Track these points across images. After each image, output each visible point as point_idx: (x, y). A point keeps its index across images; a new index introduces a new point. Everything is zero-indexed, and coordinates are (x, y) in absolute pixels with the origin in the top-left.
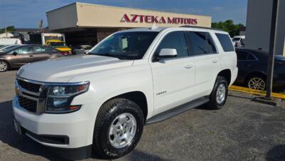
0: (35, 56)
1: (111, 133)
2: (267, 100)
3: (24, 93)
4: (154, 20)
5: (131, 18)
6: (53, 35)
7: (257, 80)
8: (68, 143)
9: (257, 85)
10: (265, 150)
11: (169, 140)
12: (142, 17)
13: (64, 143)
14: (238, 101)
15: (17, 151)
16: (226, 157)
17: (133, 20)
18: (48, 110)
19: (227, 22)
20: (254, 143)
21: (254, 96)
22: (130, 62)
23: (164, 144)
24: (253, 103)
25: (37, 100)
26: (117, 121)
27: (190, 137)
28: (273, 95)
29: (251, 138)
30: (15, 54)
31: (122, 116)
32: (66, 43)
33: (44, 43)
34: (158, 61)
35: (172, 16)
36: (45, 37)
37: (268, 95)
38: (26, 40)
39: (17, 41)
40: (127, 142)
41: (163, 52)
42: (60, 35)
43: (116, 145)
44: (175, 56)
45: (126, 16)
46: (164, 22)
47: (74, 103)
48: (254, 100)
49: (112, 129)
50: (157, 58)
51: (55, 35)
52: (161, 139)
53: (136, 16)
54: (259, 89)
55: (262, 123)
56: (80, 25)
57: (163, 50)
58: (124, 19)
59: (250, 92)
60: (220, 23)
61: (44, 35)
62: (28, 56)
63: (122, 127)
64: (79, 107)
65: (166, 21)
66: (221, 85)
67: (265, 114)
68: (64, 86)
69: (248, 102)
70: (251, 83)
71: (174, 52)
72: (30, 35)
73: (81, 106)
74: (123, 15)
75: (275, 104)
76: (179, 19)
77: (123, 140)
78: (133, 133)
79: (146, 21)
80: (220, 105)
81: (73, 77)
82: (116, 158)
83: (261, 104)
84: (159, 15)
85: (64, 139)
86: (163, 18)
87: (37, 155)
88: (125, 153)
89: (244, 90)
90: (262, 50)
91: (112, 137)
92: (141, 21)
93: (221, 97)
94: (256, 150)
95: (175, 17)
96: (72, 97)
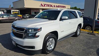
0: (10, 18)
1: (47, 45)
2: (92, 34)
3: (17, 31)
4: (51, 6)
5: (43, 5)
6: (15, 10)
7: (88, 27)
8: (34, 49)
9: (88, 29)
10: (95, 50)
11: (64, 47)
12: (47, 5)
13: (33, 49)
14: (83, 34)
15: (13, 52)
16: (84, 52)
17: (44, 6)
18: (27, 37)
19: (75, 7)
20: (91, 48)
21: (88, 32)
22: (53, 21)
23: (63, 48)
24: (88, 35)
25: (23, 34)
26: (49, 41)
27: (71, 46)
28: (94, 32)
29: (90, 46)
30: (3, 17)
31: (51, 39)
32: (20, 13)
33: (12, 13)
34: (61, 20)
35: (57, 5)
36: (13, 11)
37: (93, 32)
38: (5, 12)
39: (2, 13)
40: (52, 48)
41: (63, 18)
42: (18, 11)
43: (49, 49)
44: (67, 19)
45: (42, 4)
46: (55, 7)
47: (37, 35)
48: (88, 34)
49: (48, 43)
50: (61, 19)
51: (16, 10)
52: (62, 47)
53: (45, 4)
54: (89, 30)
55: (92, 41)
56: (26, 7)
57: (63, 17)
58: (41, 5)
59: (86, 31)
60: (73, 8)
61: (12, 10)
62: (7, 18)
63: (50, 43)
64: (38, 36)
65: (55, 6)
66: (79, 29)
67: (93, 38)
68: (33, 29)
69: (86, 34)
70: (87, 28)
71: (67, 18)
72: (7, 10)
73: (39, 36)
74: (41, 4)
75: (95, 35)
76: (60, 6)
77: (51, 47)
78: (54, 45)
79: (49, 6)
80: (78, 35)
81: (36, 26)
82: (49, 53)
83: (91, 35)
84: (53, 4)
85: (33, 47)
86: (54, 5)
87: (21, 53)
88: (51, 52)
89: (84, 30)
90: (90, 17)
91: (48, 46)
92: (47, 6)
93: (78, 33)
94: (92, 50)
95: (59, 5)
96: (36, 33)
